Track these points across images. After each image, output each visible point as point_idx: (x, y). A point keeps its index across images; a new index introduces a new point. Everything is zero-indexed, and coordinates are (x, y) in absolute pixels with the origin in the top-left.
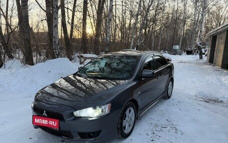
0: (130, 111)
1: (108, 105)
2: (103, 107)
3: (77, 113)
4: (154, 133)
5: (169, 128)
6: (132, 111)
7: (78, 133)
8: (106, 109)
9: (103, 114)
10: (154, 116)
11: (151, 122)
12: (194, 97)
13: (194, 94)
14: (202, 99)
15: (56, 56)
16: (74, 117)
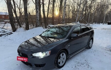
0: (63, 55)
1: (49, 51)
2: (47, 52)
3: (34, 55)
4: (76, 67)
5: (85, 64)
6: (65, 54)
7: (35, 64)
8: (48, 53)
9: (46, 56)
10: (79, 57)
11: (76, 61)
12: (105, 49)
13: (105, 47)
14: (109, 50)
15: (38, 26)
16: (32, 56)
